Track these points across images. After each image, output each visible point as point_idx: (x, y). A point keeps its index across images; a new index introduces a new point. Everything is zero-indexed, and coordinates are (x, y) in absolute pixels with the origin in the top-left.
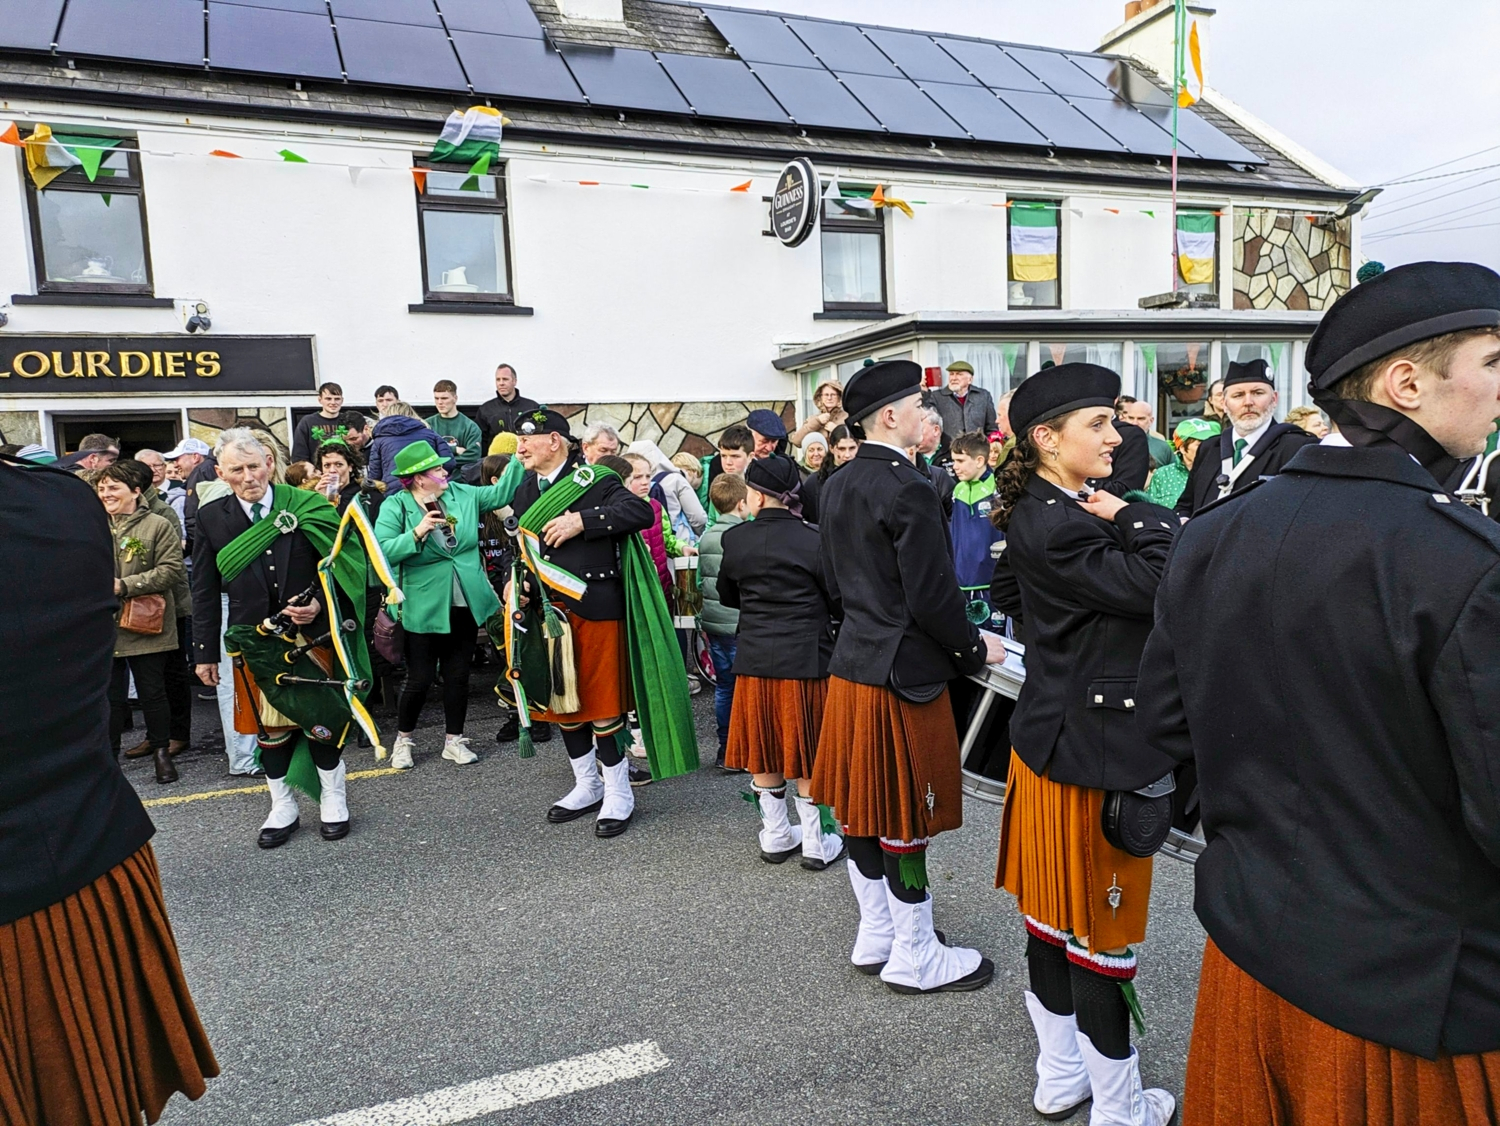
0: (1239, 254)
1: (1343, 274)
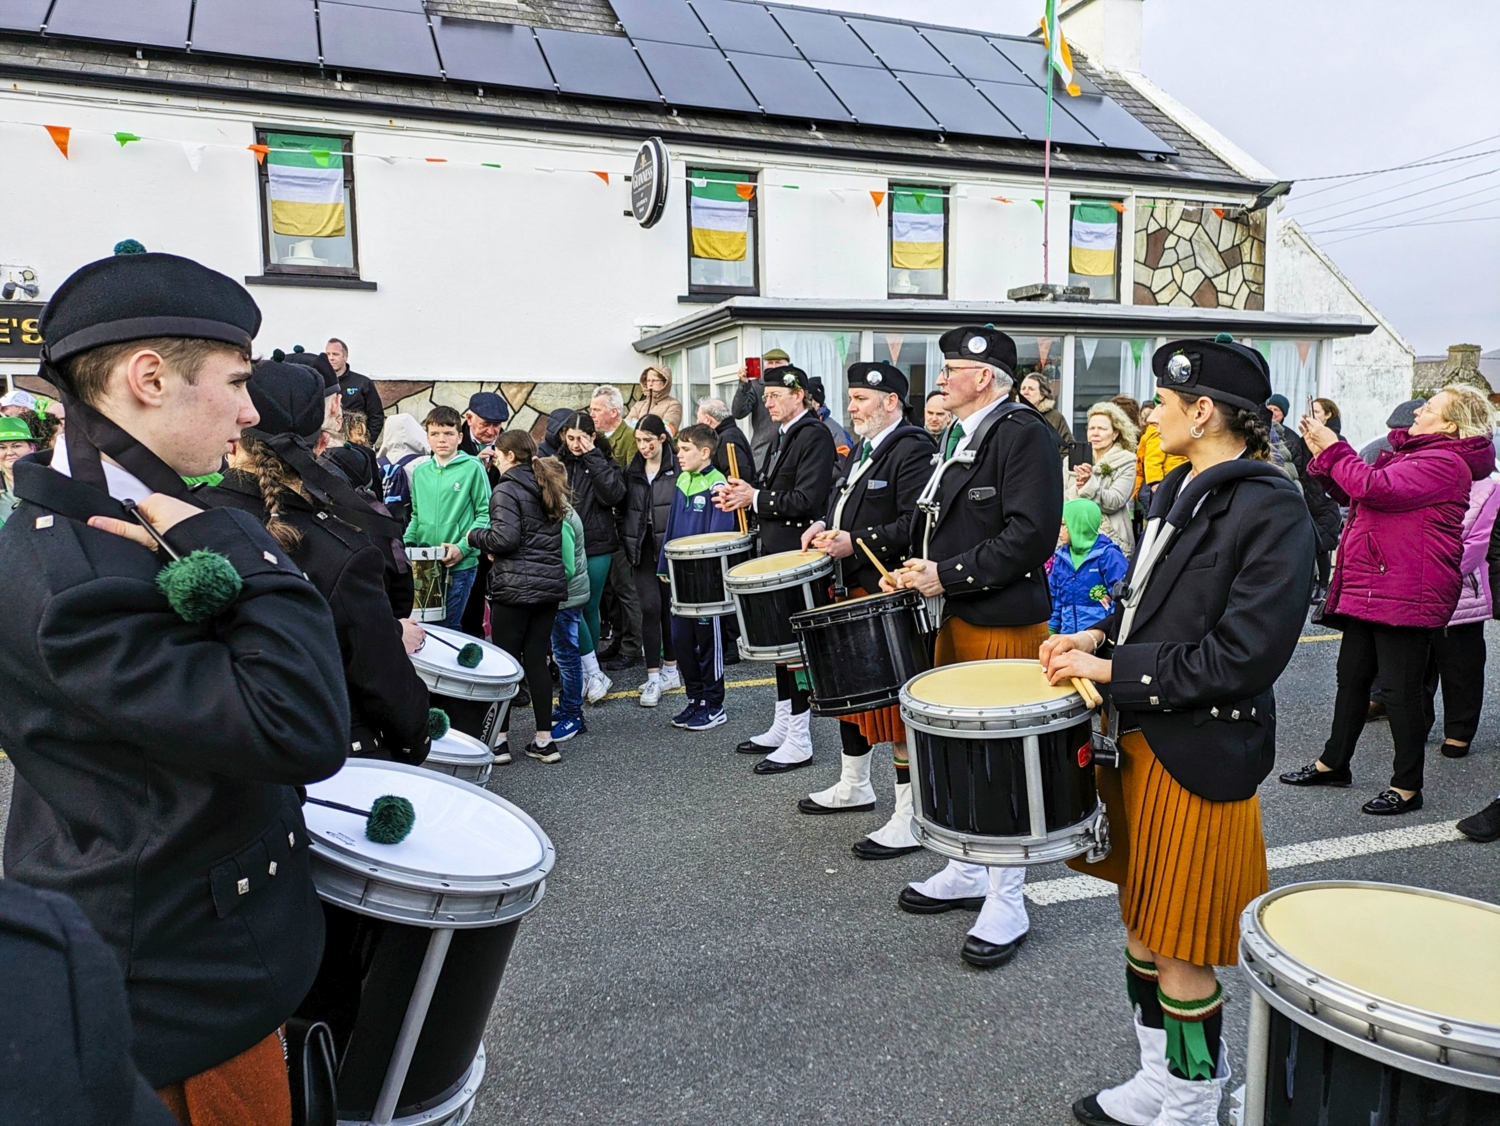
0: (1142, 247)
1: (1256, 269)
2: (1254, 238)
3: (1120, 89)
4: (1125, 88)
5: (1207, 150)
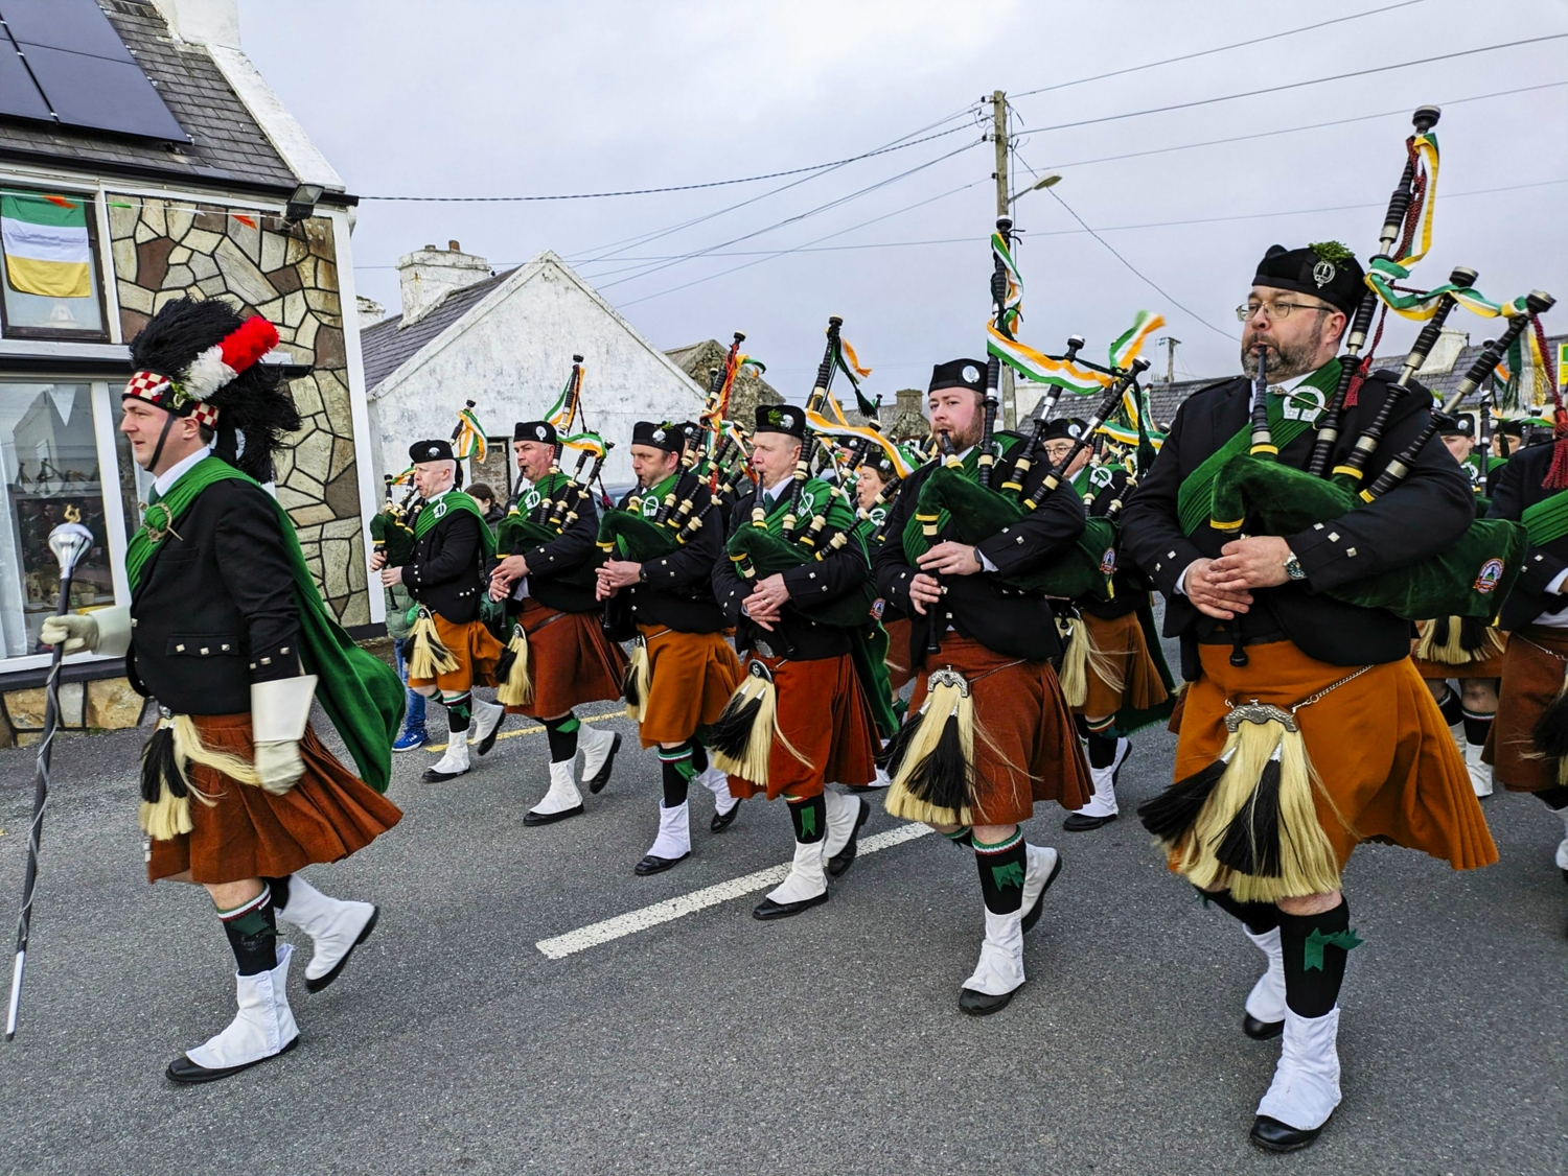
0: (129, 258)
1: (326, 296)
2: (318, 258)
3: (193, 64)
4: (200, 64)
5: (269, 145)
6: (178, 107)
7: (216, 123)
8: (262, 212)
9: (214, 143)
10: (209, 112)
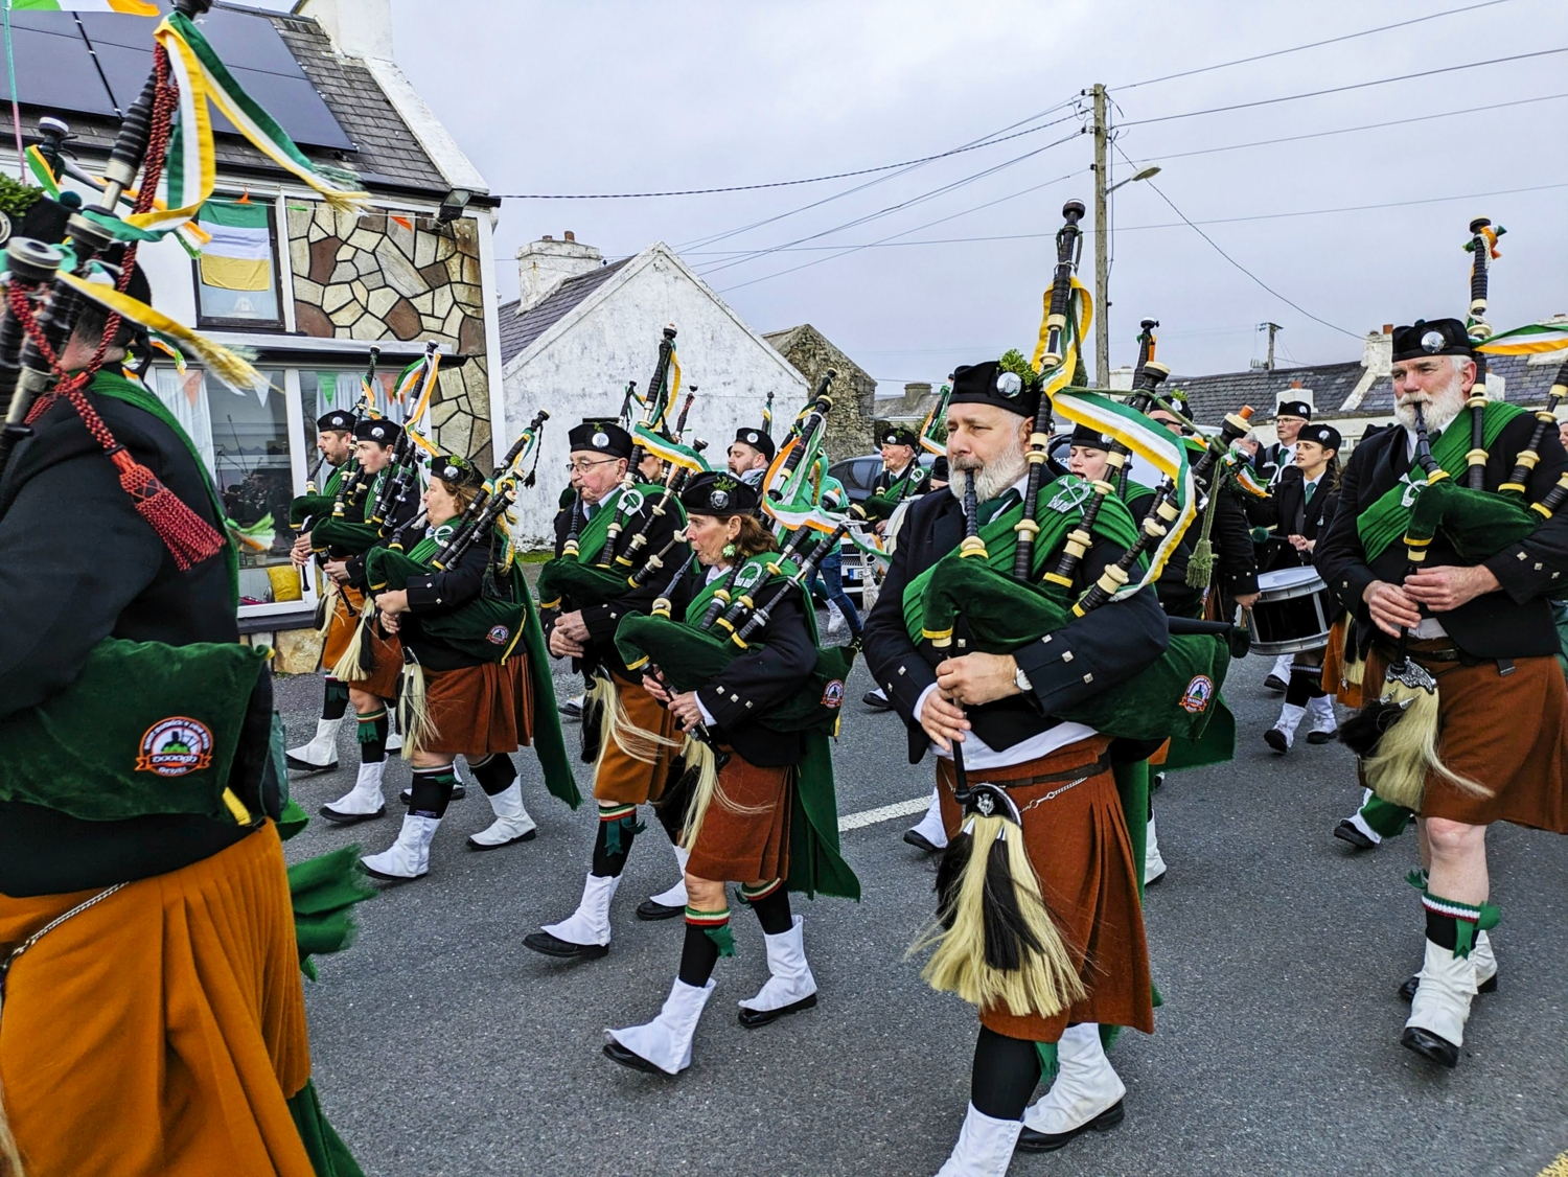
0: (303, 256)
1: (469, 290)
2: (464, 255)
3: (353, 77)
4: (360, 77)
5: (421, 151)
6: (342, 117)
7: (375, 131)
8: (417, 213)
9: (374, 150)
10: (369, 121)
